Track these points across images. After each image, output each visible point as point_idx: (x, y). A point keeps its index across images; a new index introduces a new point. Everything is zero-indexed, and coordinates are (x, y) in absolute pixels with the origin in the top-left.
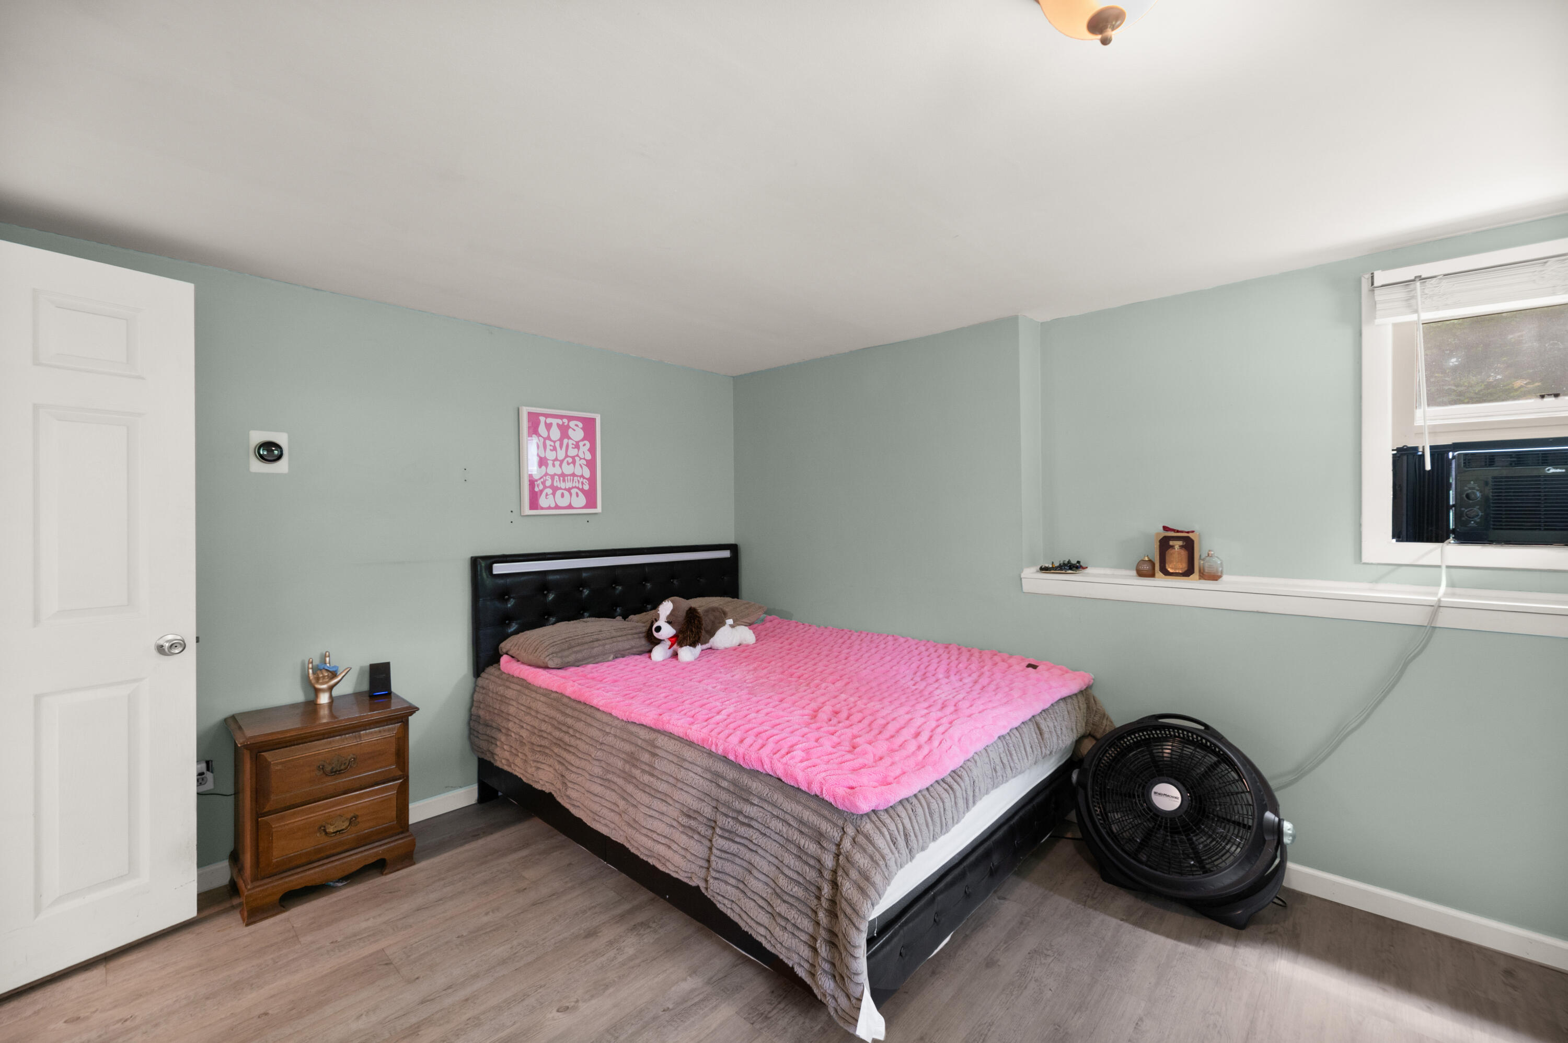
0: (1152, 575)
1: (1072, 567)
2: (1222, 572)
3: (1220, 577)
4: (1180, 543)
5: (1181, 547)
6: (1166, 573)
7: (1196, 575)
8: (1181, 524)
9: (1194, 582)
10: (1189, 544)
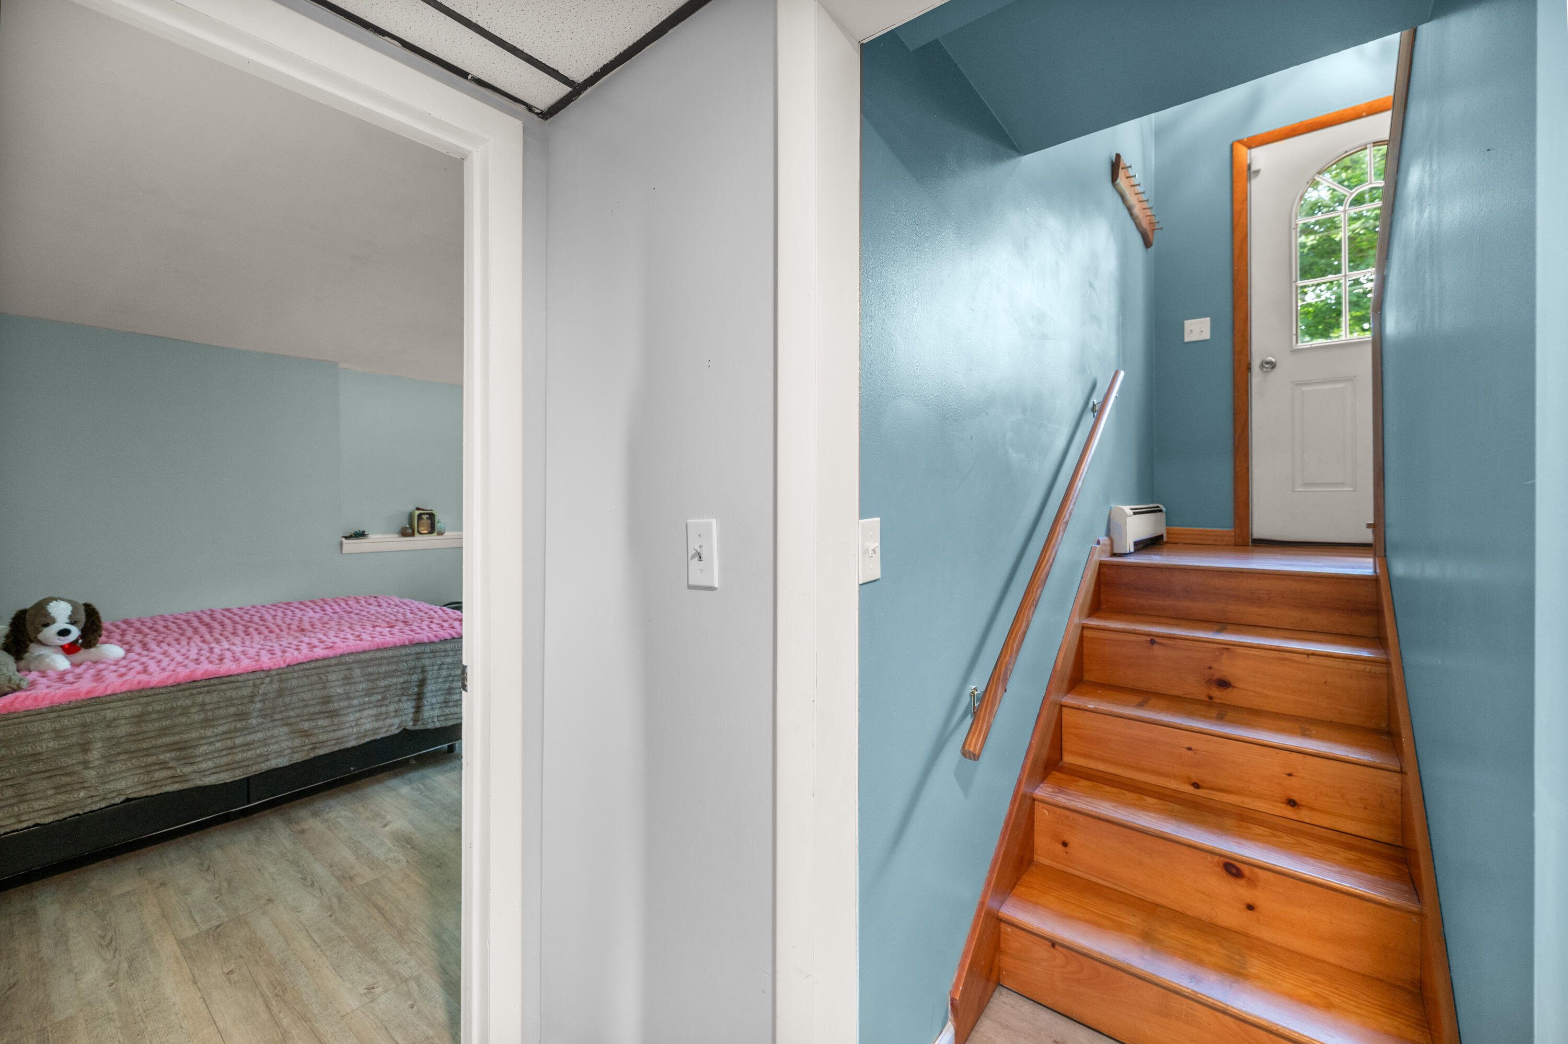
0: (413, 535)
1: (360, 535)
2: (444, 530)
3: (443, 533)
4: (427, 516)
5: (427, 518)
6: (421, 534)
7: (435, 534)
8: (429, 507)
9: (434, 536)
10: (432, 516)
